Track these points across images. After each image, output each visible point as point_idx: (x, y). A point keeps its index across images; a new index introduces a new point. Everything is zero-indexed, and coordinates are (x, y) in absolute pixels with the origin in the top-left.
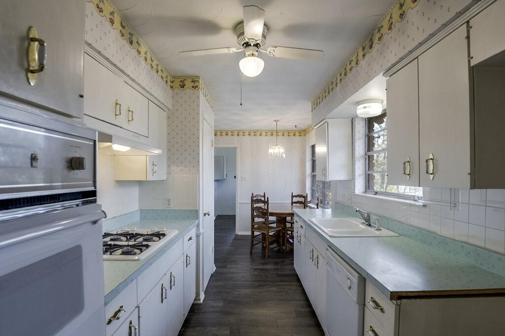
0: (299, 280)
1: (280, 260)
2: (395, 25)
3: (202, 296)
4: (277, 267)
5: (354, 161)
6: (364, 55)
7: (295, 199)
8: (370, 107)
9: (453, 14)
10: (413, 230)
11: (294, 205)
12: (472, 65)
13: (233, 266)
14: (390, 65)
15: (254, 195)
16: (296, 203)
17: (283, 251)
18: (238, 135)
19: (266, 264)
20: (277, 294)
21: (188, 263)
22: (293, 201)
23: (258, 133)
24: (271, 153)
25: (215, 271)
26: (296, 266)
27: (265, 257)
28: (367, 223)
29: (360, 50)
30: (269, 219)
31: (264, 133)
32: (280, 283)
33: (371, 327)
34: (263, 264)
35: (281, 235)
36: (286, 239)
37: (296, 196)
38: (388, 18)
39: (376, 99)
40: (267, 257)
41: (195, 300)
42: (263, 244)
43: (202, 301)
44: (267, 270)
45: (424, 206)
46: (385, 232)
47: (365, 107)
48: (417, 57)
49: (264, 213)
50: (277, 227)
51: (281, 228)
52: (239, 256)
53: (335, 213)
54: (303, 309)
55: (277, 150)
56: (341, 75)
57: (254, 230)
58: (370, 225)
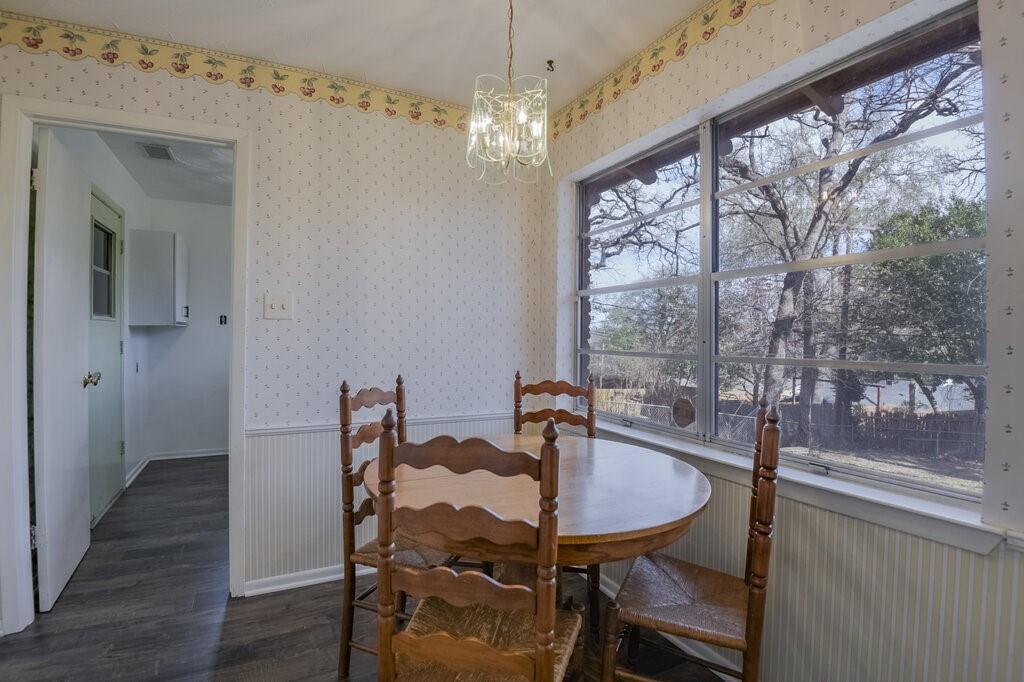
7: (530, 403)
11: (527, 425)
15: (352, 394)
16: (533, 418)
18: (248, 82)
22: (524, 410)
23: (352, 95)
31: (378, 100)
37: (534, 390)
57: (353, 558)
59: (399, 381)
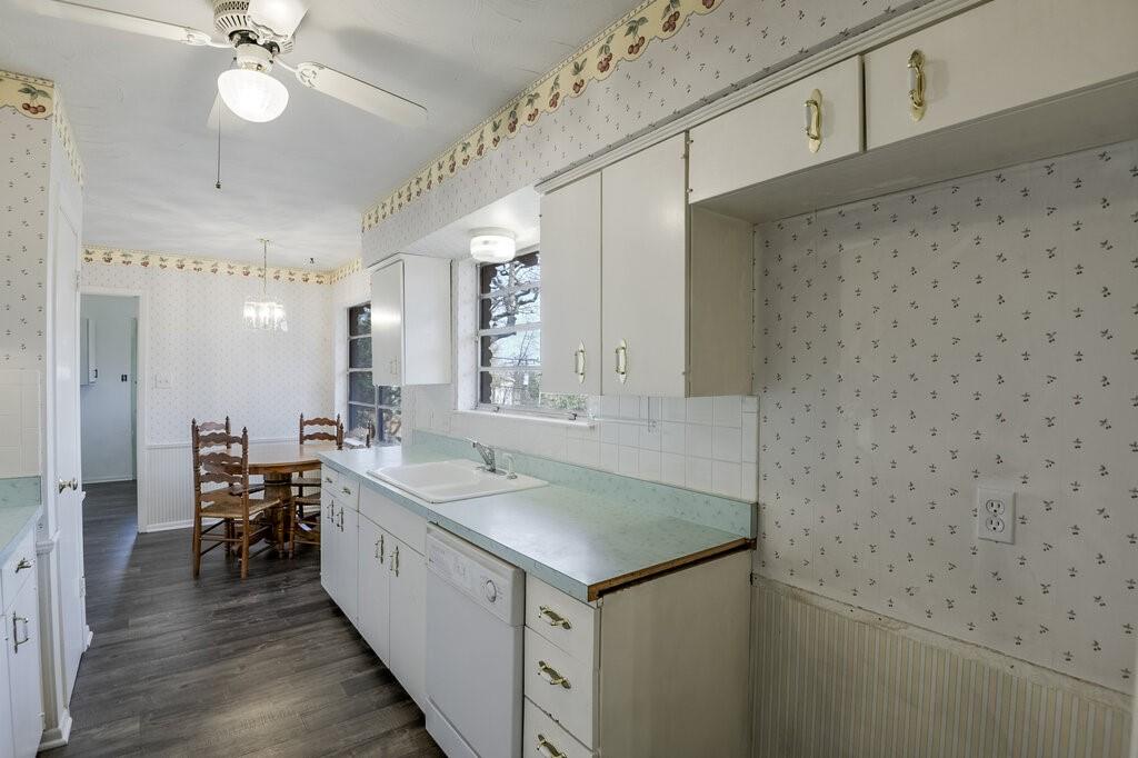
0: (338, 613)
1: (283, 576)
2: (563, 101)
3: (65, 724)
4: (275, 594)
5: (456, 346)
6: (496, 141)
7: (309, 430)
8: (495, 243)
9: (667, 112)
10: (573, 471)
11: (307, 442)
12: (692, 200)
13: (147, 618)
14: (550, 171)
15: (199, 425)
16: (311, 437)
17: (286, 555)
19: (245, 593)
20: (288, 657)
21: (20, 638)
22: (305, 434)
24: (249, 319)
25: (92, 643)
26: (324, 583)
27: (240, 577)
28: (488, 467)
29: (488, 128)
30: (250, 483)
32: (291, 631)
33: (542, 664)
34: (235, 595)
35: (280, 516)
36: (292, 524)
37: (311, 423)
38: (550, 83)
39: (504, 230)
40: (243, 575)
41: (43, 739)
42: (228, 545)
43: (65, 738)
44: (251, 607)
45: (592, 428)
46: (523, 481)
47: (486, 243)
48: (599, 170)
49: (234, 469)
50: (267, 498)
51: (278, 501)
52: (159, 590)
53: (410, 454)
54: (359, 675)
55: (267, 312)
56: (440, 167)
57: (201, 514)
58: (493, 470)
59: (227, 419)
